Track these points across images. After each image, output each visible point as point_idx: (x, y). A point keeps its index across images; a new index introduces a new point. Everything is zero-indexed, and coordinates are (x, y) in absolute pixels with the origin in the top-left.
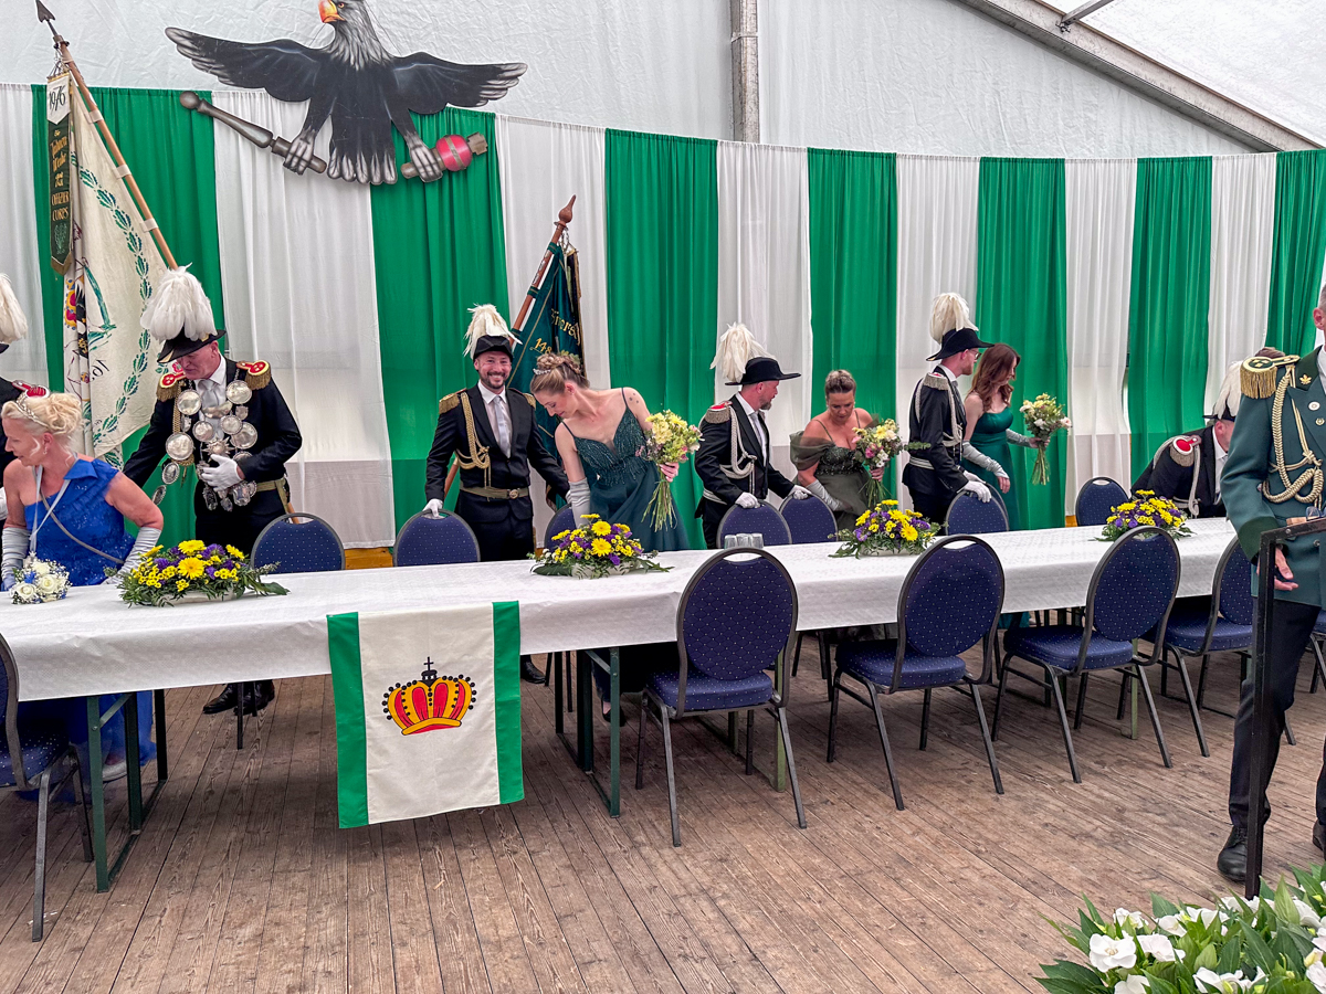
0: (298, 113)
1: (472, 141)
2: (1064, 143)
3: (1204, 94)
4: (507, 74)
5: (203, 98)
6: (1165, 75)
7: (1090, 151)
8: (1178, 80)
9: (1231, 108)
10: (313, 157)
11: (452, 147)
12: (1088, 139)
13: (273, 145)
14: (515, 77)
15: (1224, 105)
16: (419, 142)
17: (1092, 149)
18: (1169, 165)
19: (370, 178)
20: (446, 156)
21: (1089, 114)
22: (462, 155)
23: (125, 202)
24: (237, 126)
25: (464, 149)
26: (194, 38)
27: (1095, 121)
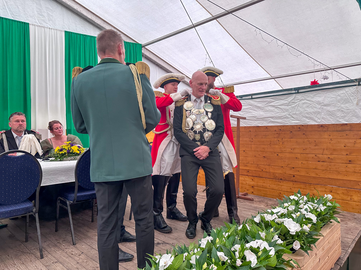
2: (38, 20)
3: (95, 16)
6: (78, 5)
7: (50, 26)
8: (84, 9)
9: (106, 23)
12: (49, 21)
15: (103, 22)
17: (51, 25)
18: (79, 36)
21: (49, 12)
27: (52, 15)
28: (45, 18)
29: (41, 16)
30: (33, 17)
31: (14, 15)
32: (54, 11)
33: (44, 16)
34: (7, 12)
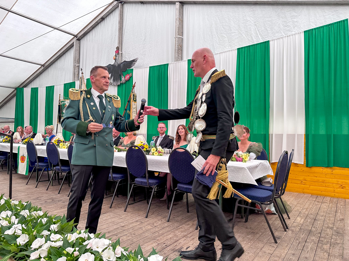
1: (130, 75)
2: (284, 32)
4: (135, 61)
10: (111, 82)
11: (127, 76)
14: (136, 61)
16: (123, 77)
18: (322, 29)
19: (117, 84)
20: (126, 78)
21: (294, 20)
22: (128, 77)
25: (129, 76)
27: (296, 21)
28: (291, 27)
29: (286, 28)
30: (280, 32)
31: (264, 38)
32: (299, 16)
33: (289, 26)
34: (259, 38)
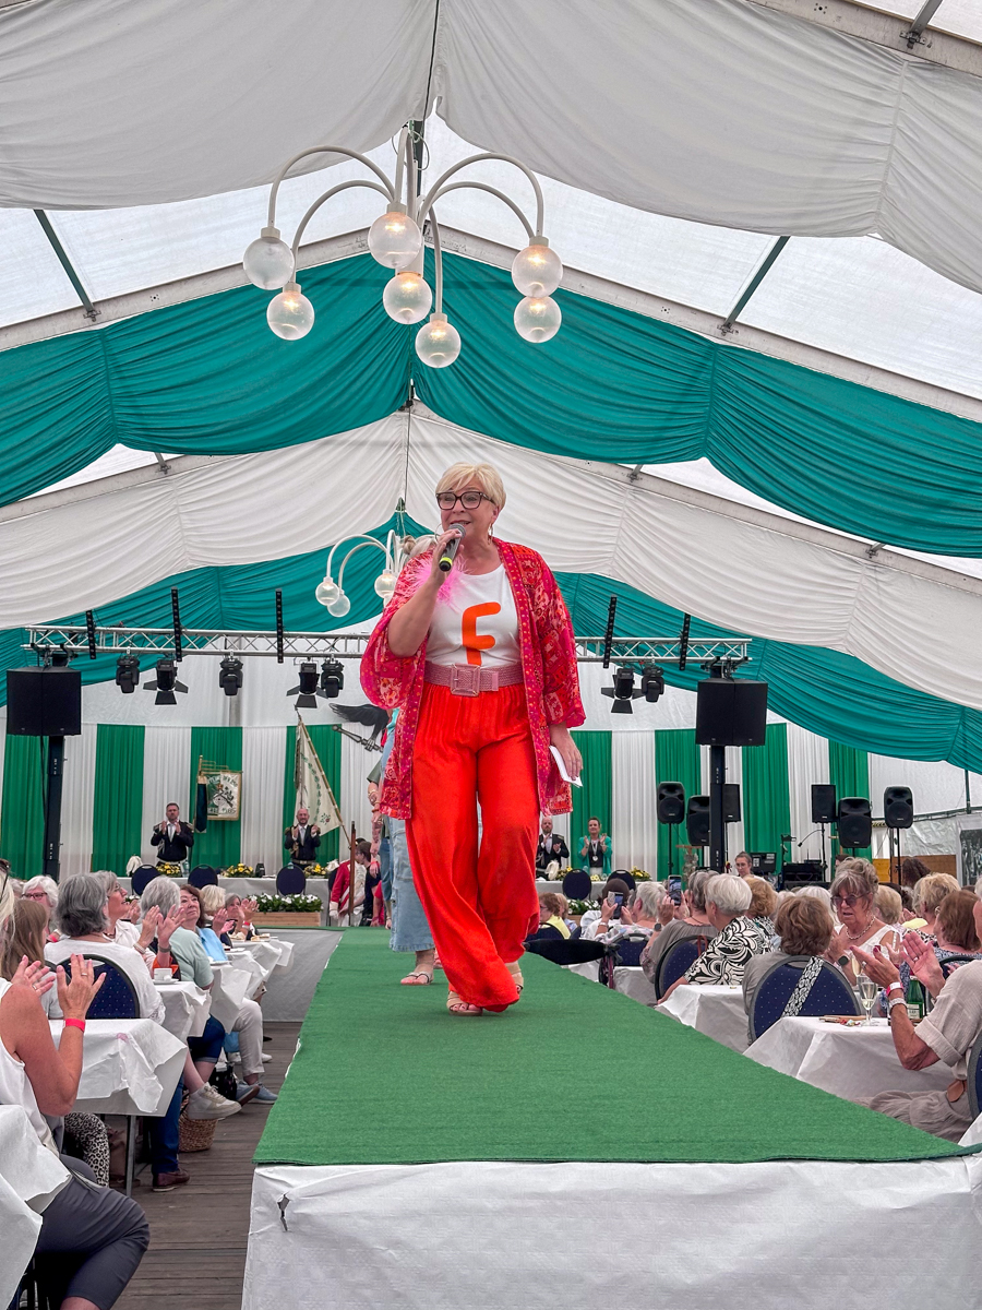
0: (372, 728)
5: (339, 726)
13: (362, 741)
23: (315, 766)
24: (350, 735)
26: (338, 706)
